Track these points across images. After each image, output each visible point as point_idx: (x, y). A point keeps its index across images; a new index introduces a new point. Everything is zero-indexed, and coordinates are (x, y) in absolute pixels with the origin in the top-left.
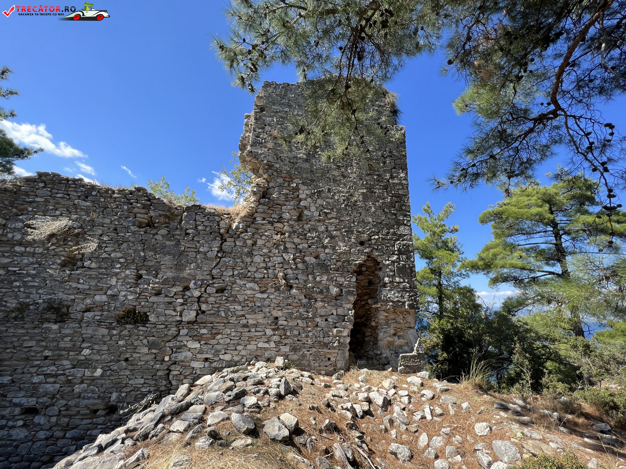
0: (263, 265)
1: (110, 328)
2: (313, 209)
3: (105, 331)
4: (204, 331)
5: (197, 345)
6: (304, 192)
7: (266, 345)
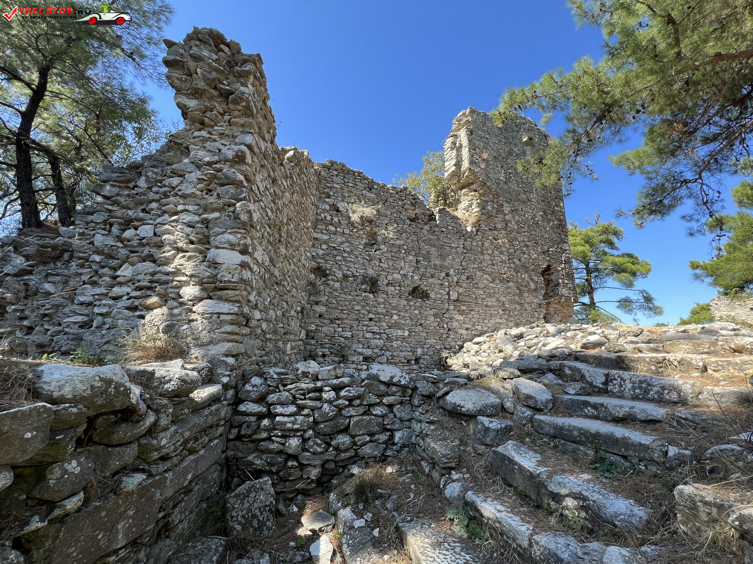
0: (490, 262)
1: (408, 300)
2: (513, 223)
3: (405, 303)
4: (464, 308)
5: (461, 318)
6: (507, 209)
7: (501, 321)
